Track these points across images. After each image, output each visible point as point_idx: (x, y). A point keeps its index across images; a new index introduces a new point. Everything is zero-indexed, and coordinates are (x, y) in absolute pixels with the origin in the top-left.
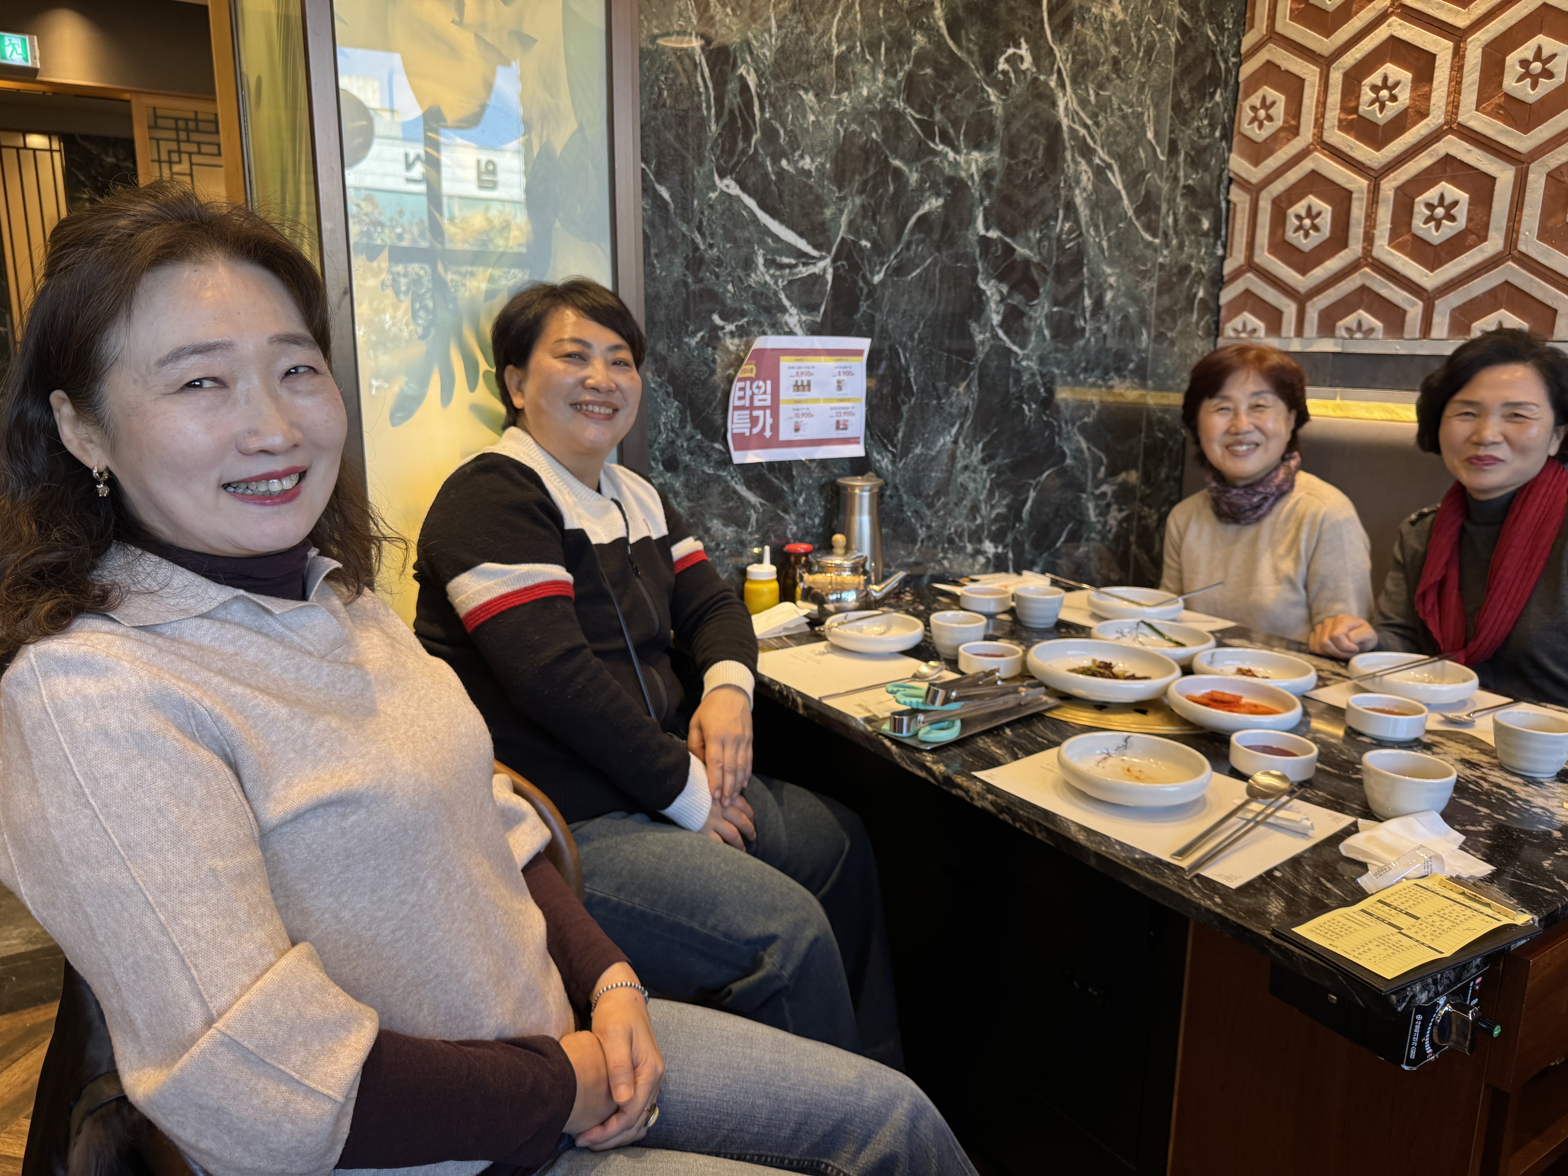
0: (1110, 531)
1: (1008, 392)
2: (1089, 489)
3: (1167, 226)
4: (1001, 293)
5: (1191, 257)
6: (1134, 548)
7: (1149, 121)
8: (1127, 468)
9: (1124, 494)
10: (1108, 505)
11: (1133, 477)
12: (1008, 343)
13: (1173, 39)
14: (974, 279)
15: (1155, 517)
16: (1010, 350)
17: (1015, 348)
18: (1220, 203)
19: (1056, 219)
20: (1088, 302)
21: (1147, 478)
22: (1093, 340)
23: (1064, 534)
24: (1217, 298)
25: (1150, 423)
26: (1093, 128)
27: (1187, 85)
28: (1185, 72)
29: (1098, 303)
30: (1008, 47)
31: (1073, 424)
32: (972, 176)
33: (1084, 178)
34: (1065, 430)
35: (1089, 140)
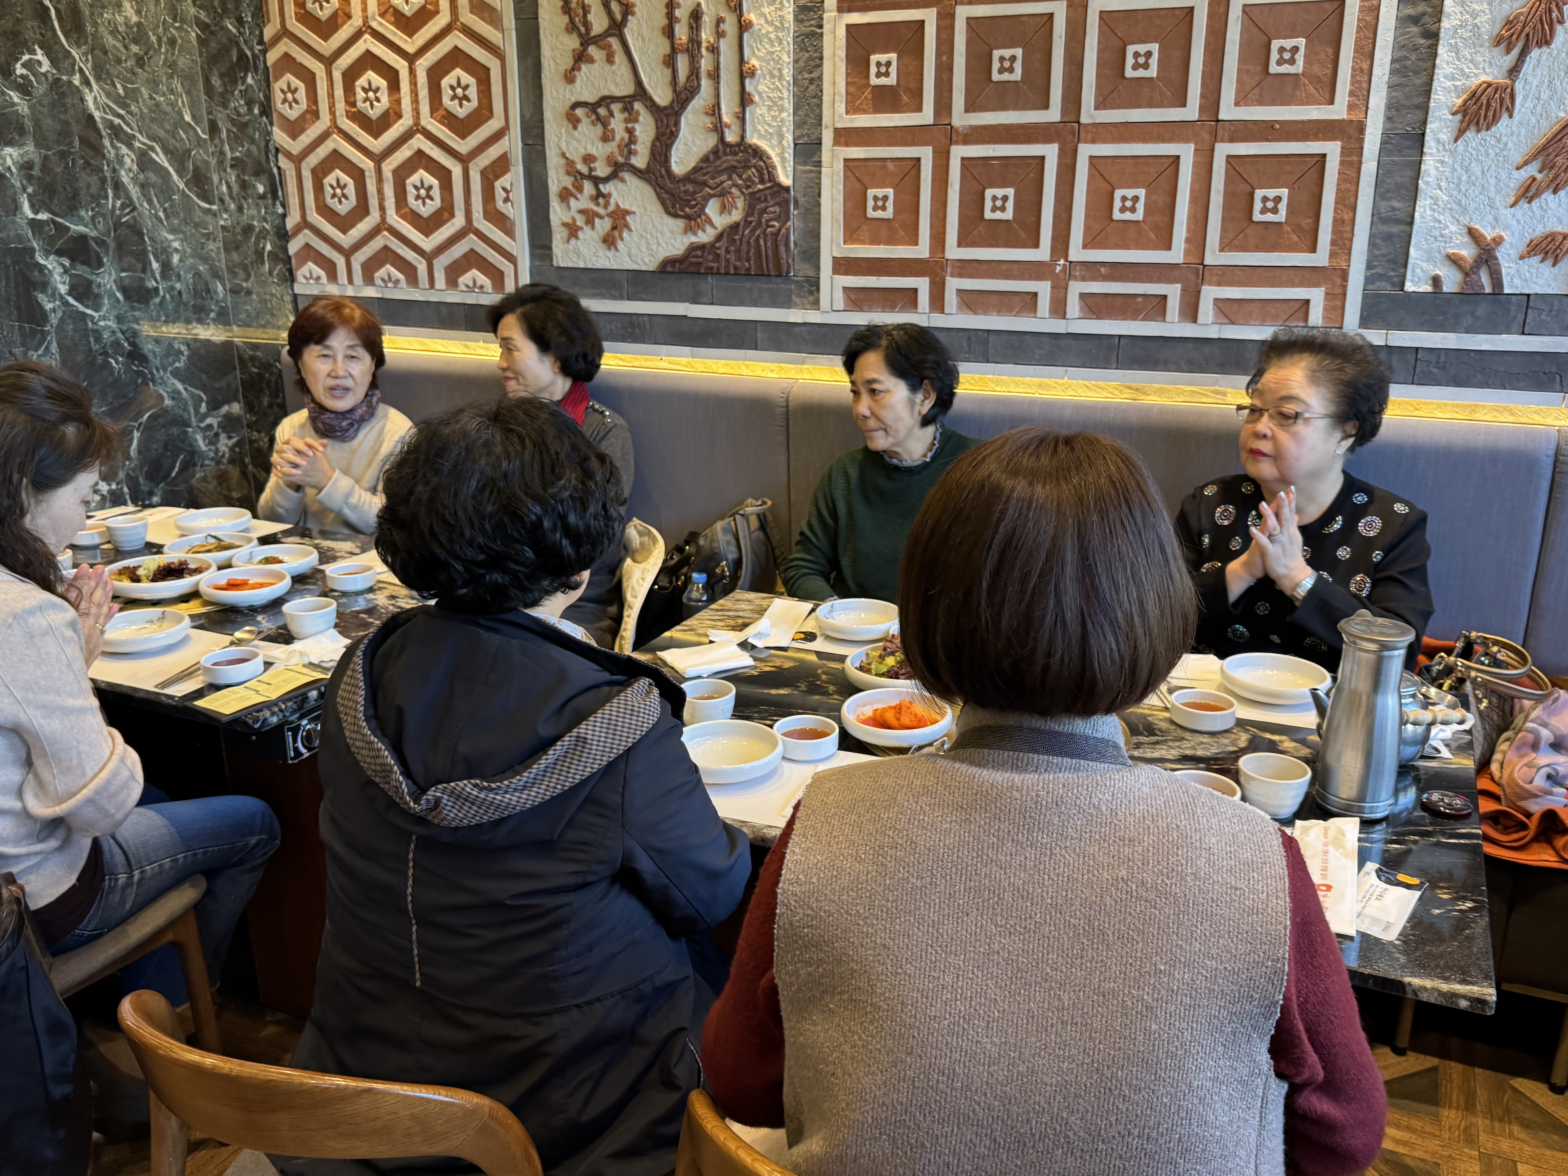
0: (223, 456)
1: (91, 350)
2: (194, 423)
3: (223, 193)
4: (63, 266)
5: (253, 218)
6: (250, 467)
7: (184, 106)
8: (228, 402)
9: (230, 424)
10: (217, 435)
11: (236, 408)
12: (81, 308)
13: (193, 34)
14: (32, 257)
15: (266, 440)
16: (84, 313)
17: (89, 312)
18: (271, 169)
19: (106, 197)
20: (155, 265)
21: (250, 407)
22: (168, 296)
23: (178, 465)
24: (286, 250)
25: (241, 360)
26: (128, 117)
27: (216, 72)
28: (212, 61)
29: (166, 267)
30: (23, 54)
31: (165, 370)
32: (9, 169)
33: (127, 160)
34: (157, 376)
35: (125, 127)
